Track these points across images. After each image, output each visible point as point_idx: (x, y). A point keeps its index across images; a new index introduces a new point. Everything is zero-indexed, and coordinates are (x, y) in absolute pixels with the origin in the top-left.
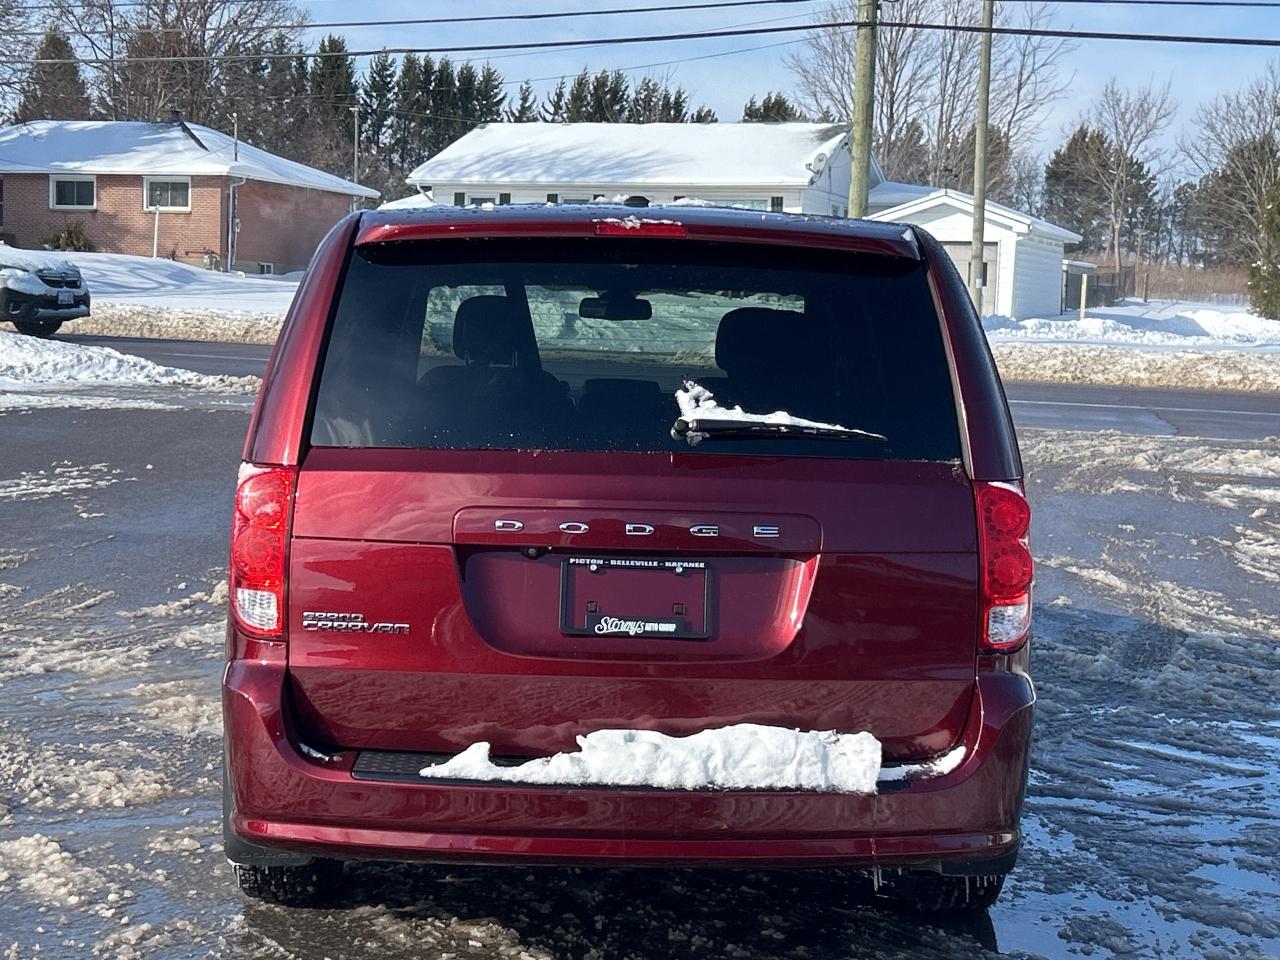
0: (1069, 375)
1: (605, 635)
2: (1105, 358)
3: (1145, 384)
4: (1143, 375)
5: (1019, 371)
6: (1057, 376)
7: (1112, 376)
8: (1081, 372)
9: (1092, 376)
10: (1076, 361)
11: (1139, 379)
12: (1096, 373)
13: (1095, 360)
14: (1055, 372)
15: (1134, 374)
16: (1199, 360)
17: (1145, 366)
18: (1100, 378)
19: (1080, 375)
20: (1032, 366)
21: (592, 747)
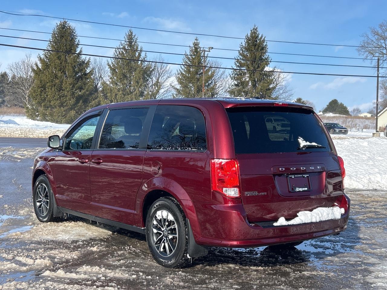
0: (23, 136)
1: (298, 192)
2: (31, 131)
3: (44, 137)
4: (43, 135)
5: (9, 135)
6: (20, 136)
7: (35, 136)
8: (26, 135)
9: (29, 136)
10: (24, 132)
11: (42, 136)
12: (30, 135)
13: (29, 131)
14: (19, 135)
15: (40, 135)
16: (56, 131)
17: (43, 133)
18: (31, 136)
19: (26, 136)
20: (12, 133)
21: (301, 215)
